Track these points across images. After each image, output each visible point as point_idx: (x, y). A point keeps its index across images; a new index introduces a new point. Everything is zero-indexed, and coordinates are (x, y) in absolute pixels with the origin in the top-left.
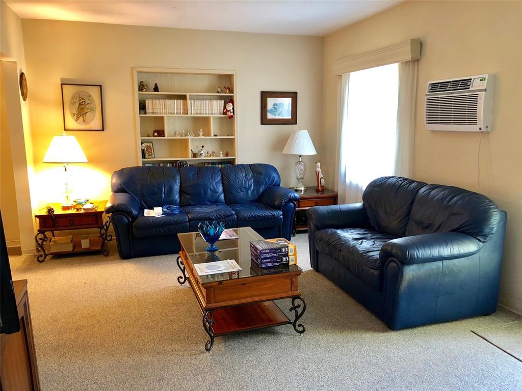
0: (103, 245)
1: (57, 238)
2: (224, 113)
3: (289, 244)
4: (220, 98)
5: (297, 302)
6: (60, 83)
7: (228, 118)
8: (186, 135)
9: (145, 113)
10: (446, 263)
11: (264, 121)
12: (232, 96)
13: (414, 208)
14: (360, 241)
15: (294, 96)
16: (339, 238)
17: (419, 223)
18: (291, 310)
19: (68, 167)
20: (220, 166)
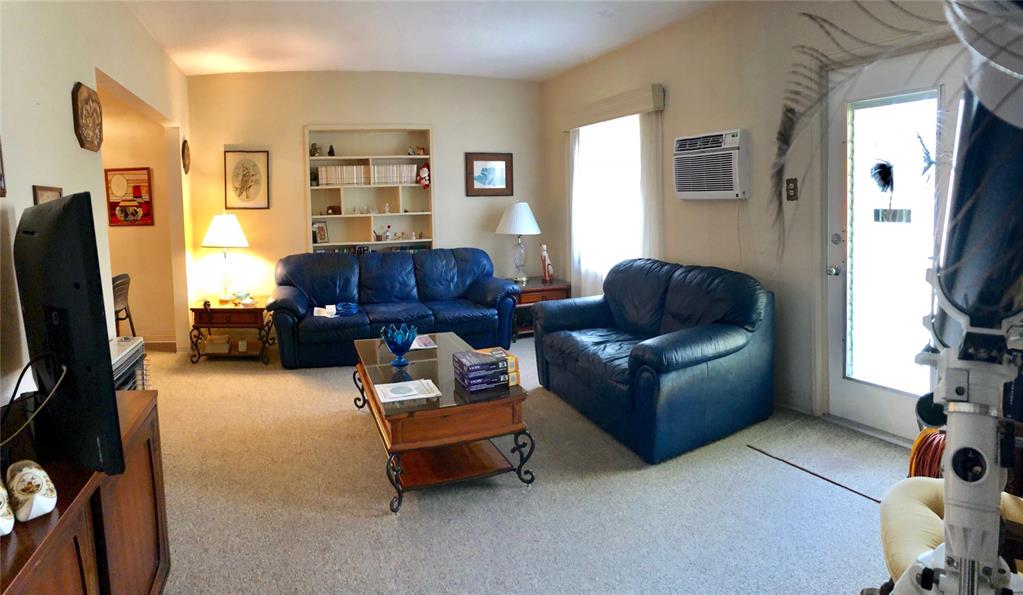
0: (263, 349)
1: (213, 337)
2: (417, 182)
3: (508, 355)
4: (412, 162)
5: (522, 439)
6: (223, 150)
7: (423, 188)
8: (368, 212)
9: (318, 185)
10: (711, 364)
11: (471, 192)
12: (426, 159)
13: (669, 296)
14: (602, 346)
15: (508, 158)
16: (576, 343)
17: (675, 316)
18: (513, 451)
19: (230, 253)
20: (412, 251)
